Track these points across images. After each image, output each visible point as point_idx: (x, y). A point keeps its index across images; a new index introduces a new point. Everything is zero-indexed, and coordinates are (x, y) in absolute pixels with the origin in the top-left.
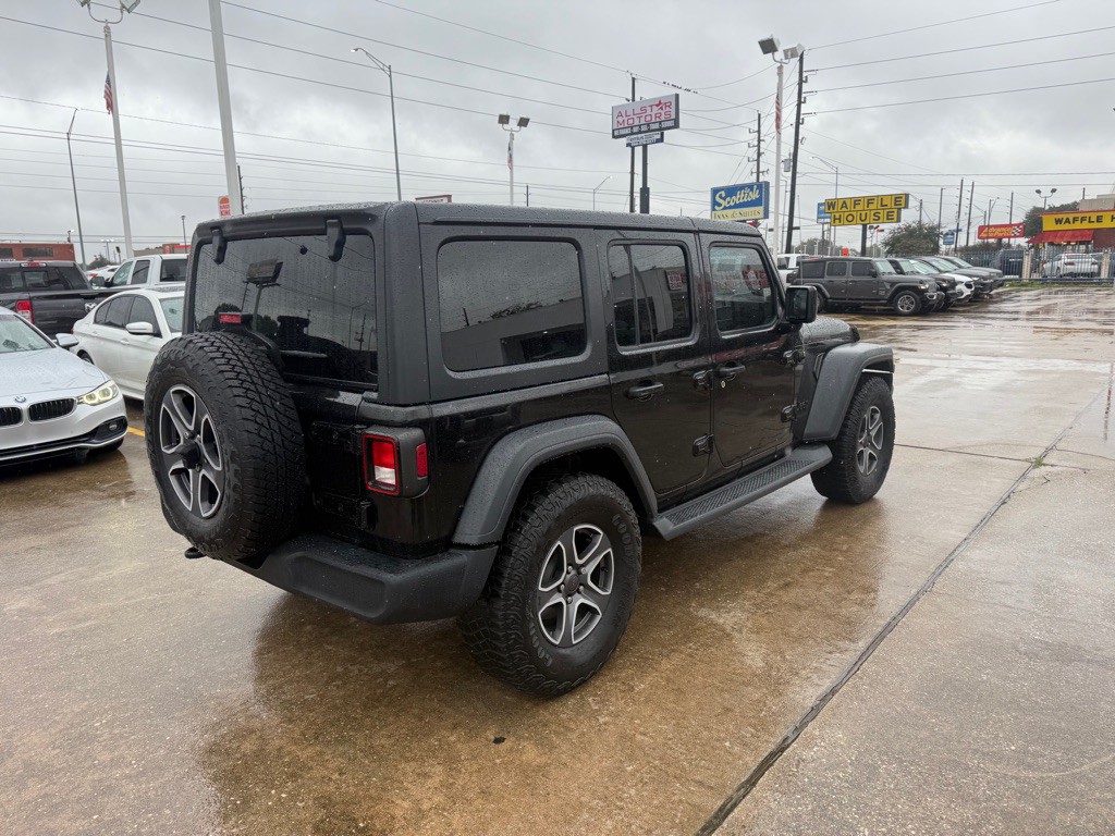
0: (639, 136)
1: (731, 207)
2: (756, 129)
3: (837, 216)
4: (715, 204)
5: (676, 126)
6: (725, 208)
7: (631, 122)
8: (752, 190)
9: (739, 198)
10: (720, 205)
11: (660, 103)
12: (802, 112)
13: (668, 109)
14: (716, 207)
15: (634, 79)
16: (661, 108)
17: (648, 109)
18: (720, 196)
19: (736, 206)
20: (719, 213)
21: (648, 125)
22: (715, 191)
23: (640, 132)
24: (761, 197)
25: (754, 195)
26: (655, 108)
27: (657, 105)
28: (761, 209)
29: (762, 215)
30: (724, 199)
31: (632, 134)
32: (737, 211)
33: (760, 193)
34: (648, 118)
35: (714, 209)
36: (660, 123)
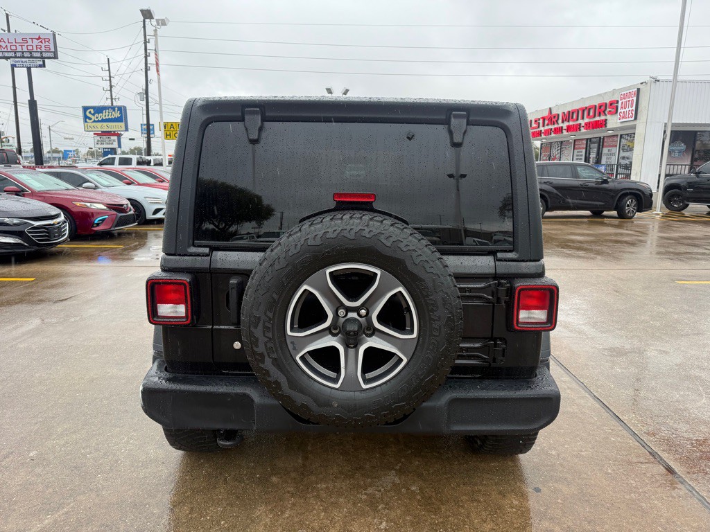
0: (23, 60)
1: (99, 121)
2: (107, 69)
3: (168, 134)
4: (86, 117)
5: (56, 57)
6: (94, 121)
7: (14, 48)
8: (114, 110)
9: (105, 115)
10: (90, 119)
11: (39, 38)
12: (148, 62)
13: (47, 43)
14: (87, 120)
15: (7, 15)
16: (41, 42)
17: (30, 41)
18: (90, 112)
19: (103, 121)
20: (89, 124)
21: (31, 53)
22: (85, 109)
23: (23, 57)
24: (121, 116)
25: (117, 114)
26: (36, 42)
27: (37, 39)
28: (122, 124)
29: (124, 128)
30: (93, 114)
31: (16, 57)
32: (105, 124)
33: (121, 113)
34: (30, 48)
35: (86, 122)
36: (41, 53)
